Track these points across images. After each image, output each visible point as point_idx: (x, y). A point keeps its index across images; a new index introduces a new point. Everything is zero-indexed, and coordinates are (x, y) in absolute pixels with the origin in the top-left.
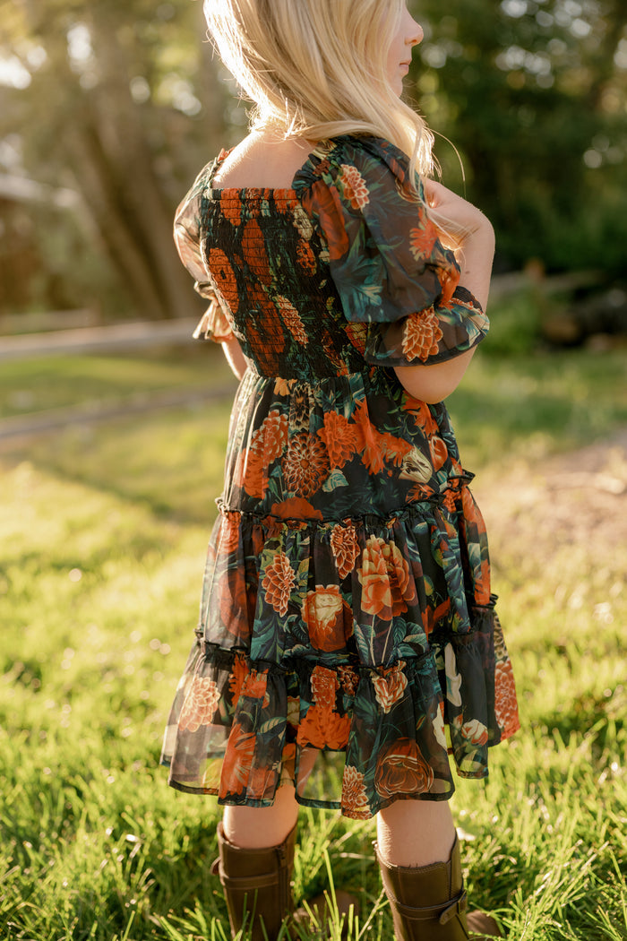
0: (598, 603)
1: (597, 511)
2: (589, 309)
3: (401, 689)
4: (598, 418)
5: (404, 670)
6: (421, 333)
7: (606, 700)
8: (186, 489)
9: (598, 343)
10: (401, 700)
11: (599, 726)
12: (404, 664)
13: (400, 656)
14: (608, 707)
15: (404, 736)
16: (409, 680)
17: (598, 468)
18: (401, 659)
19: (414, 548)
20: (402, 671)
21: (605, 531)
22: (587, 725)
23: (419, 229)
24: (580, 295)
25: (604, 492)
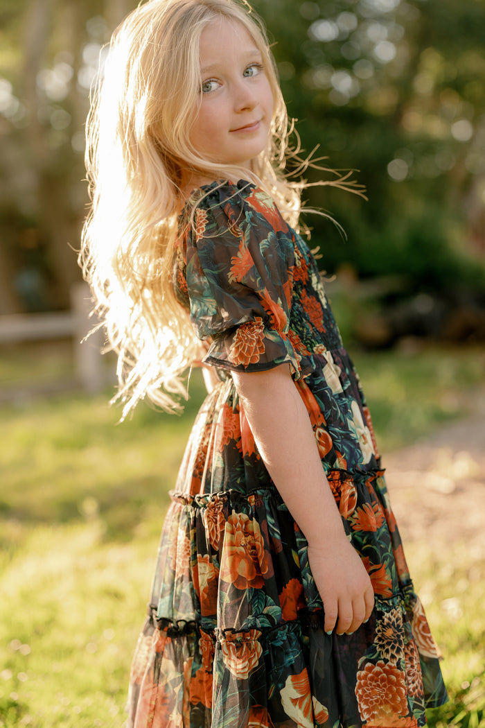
0: (444, 598)
1: (431, 509)
2: (401, 313)
3: (256, 658)
4: (419, 418)
5: (260, 639)
6: (246, 341)
7: (464, 692)
8: (23, 487)
9: (408, 347)
10: (256, 668)
11: (460, 717)
12: (260, 633)
13: (259, 625)
14: (467, 699)
15: (258, 703)
16: (264, 648)
17: (425, 468)
18: (258, 629)
19: (273, 525)
20: (259, 640)
21: (441, 529)
22: (448, 717)
23: (237, 257)
24: (389, 300)
25: (435, 491)
